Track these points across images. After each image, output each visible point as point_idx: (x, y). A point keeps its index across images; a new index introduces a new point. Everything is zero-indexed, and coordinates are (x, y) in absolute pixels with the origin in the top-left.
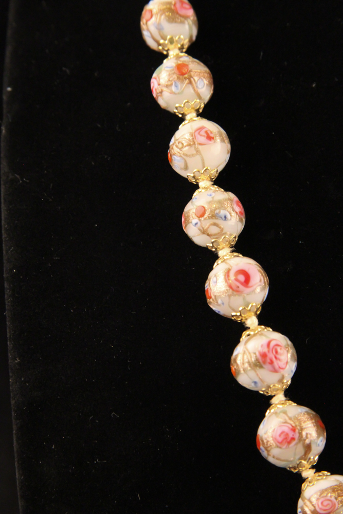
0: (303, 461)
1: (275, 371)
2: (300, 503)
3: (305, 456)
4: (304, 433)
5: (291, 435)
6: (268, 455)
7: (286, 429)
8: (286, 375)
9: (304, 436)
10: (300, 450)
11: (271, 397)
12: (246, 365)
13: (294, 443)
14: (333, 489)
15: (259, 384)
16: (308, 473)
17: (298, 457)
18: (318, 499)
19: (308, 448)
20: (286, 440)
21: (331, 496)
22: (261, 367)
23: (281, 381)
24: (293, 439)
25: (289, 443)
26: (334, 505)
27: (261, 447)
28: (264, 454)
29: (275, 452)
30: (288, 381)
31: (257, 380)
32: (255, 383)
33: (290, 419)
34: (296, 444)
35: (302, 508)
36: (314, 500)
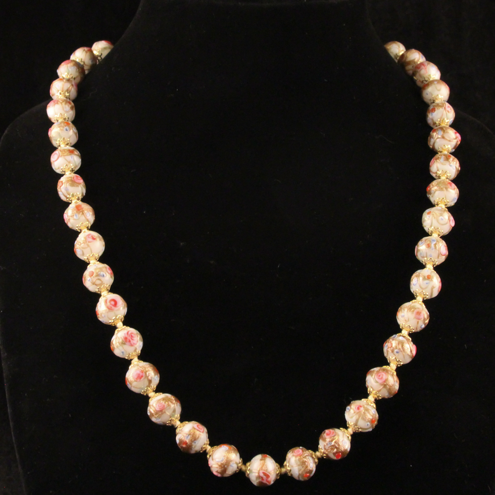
0: (149, 388)
1: (132, 345)
2: (149, 408)
3: (149, 386)
4: (147, 373)
5: (141, 374)
6: (131, 386)
7: (138, 372)
8: (137, 348)
9: (148, 375)
10: (147, 383)
11: (131, 360)
12: (118, 344)
13: (143, 378)
14: (163, 399)
15: (125, 353)
16: (151, 394)
17: (145, 386)
18: (156, 405)
19: (150, 381)
20: (139, 377)
21: (162, 402)
22: (124, 344)
23: (135, 350)
24: (142, 376)
25: (141, 378)
26: (164, 406)
27: (128, 383)
28: (129, 386)
29: (134, 384)
30: (139, 351)
31: (123, 351)
32: (123, 352)
33: (140, 367)
34: (144, 379)
35: (149, 410)
36: (154, 405)
